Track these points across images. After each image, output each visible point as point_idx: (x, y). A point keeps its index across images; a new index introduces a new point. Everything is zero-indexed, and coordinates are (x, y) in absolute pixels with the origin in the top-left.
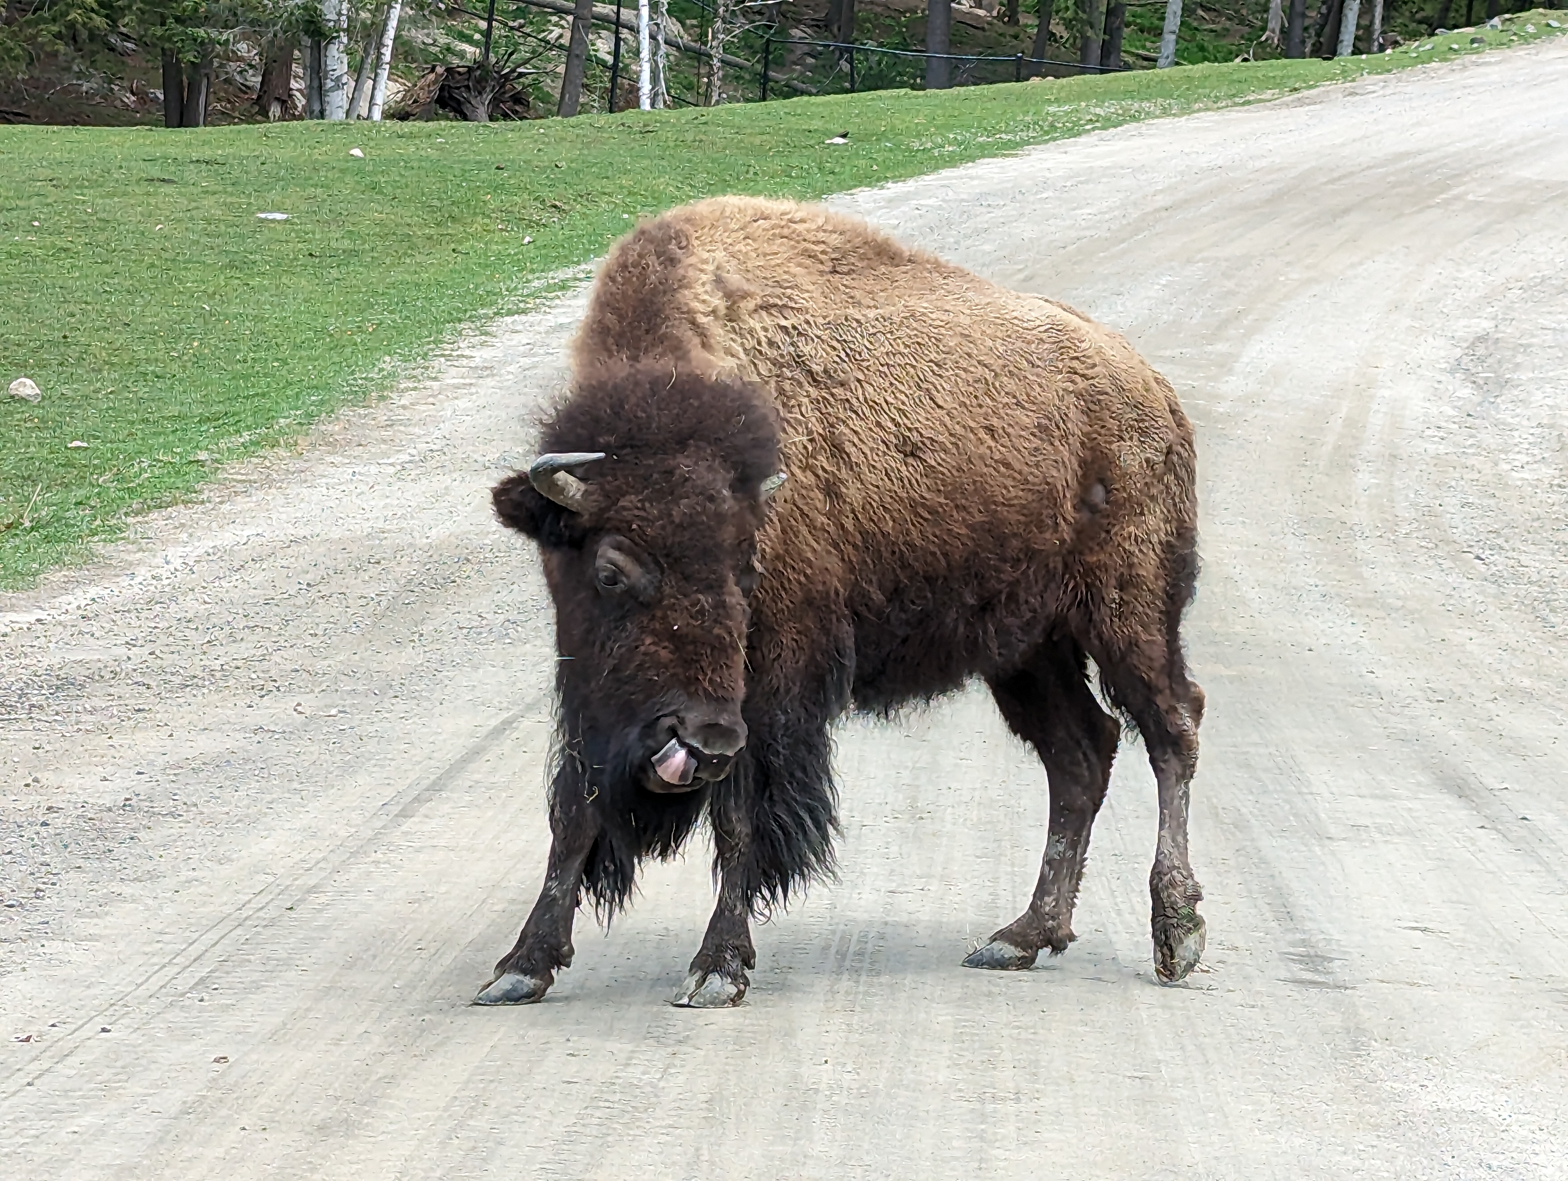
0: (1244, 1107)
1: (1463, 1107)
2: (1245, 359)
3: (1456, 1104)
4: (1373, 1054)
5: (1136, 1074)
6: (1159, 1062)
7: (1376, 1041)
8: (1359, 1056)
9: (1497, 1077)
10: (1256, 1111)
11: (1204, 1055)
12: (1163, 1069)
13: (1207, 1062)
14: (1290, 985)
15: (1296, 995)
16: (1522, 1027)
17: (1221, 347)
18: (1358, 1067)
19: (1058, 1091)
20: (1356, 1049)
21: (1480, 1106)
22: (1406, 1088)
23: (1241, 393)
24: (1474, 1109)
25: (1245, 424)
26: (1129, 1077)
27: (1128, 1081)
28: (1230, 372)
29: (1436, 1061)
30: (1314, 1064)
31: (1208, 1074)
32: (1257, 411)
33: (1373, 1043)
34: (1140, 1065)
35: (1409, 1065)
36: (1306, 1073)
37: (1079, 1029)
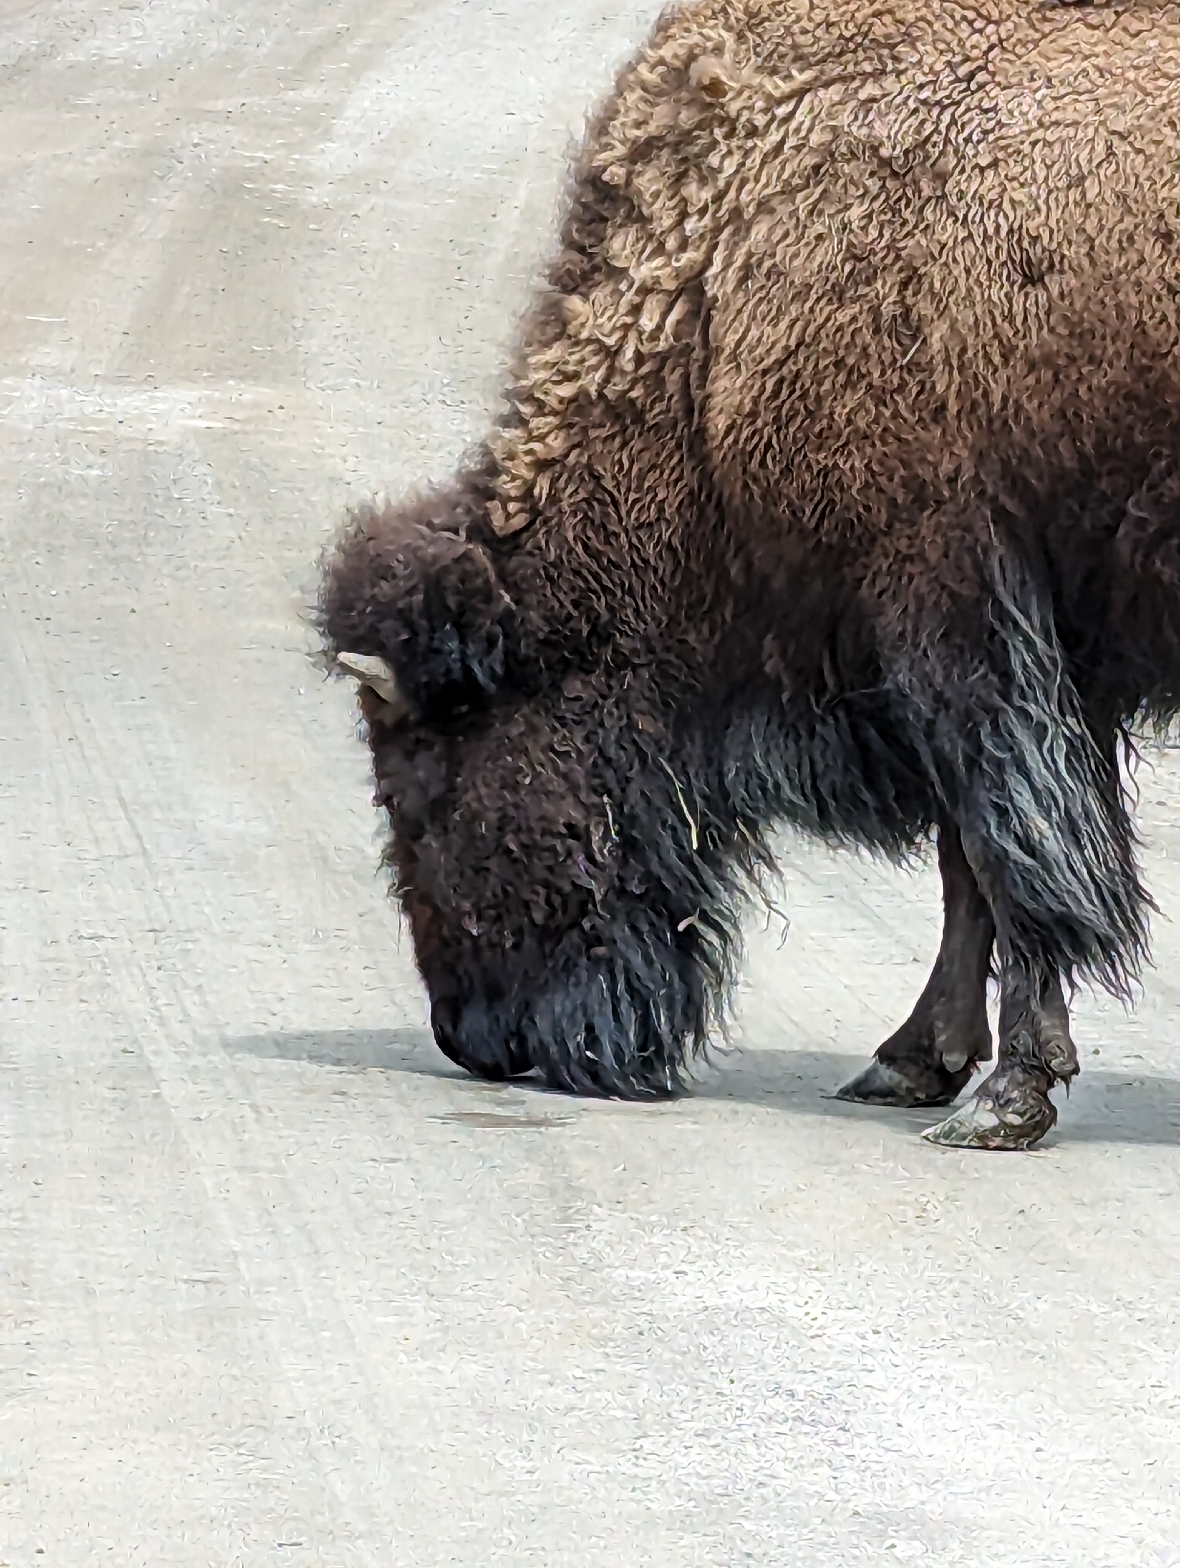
0: (380, 1319)
1: (745, 1303)
2: (350, 112)
3: (735, 1298)
4: (595, 1226)
5: (197, 1276)
6: (235, 1254)
7: (600, 1206)
8: (573, 1230)
9: (802, 1253)
10: (401, 1325)
11: (311, 1241)
12: (242, 1265)
13: (317, 1252)
14: (454, 1125)
15: (462, 1139)
16: (841, 1173)
17: (309, 93)
18: (572, 1248)
19: (65, 1309)
20: (567, 1220)
21: (773, 1300)
22: (653, 1277)
23: (347, 171)
24: (764, 1305)
25: (356, 221)
26: (186, 1281)
27: (183, 1287)
28: (327, 135)
29: (701, 1233)
30: (498, 1246)
31: (319, 1269)
32: (373, 200)
33: (596, 1207)
34: (204, 1261)
35: (655, 1240)
36: (482, 1261)
37: (98, 1209)
